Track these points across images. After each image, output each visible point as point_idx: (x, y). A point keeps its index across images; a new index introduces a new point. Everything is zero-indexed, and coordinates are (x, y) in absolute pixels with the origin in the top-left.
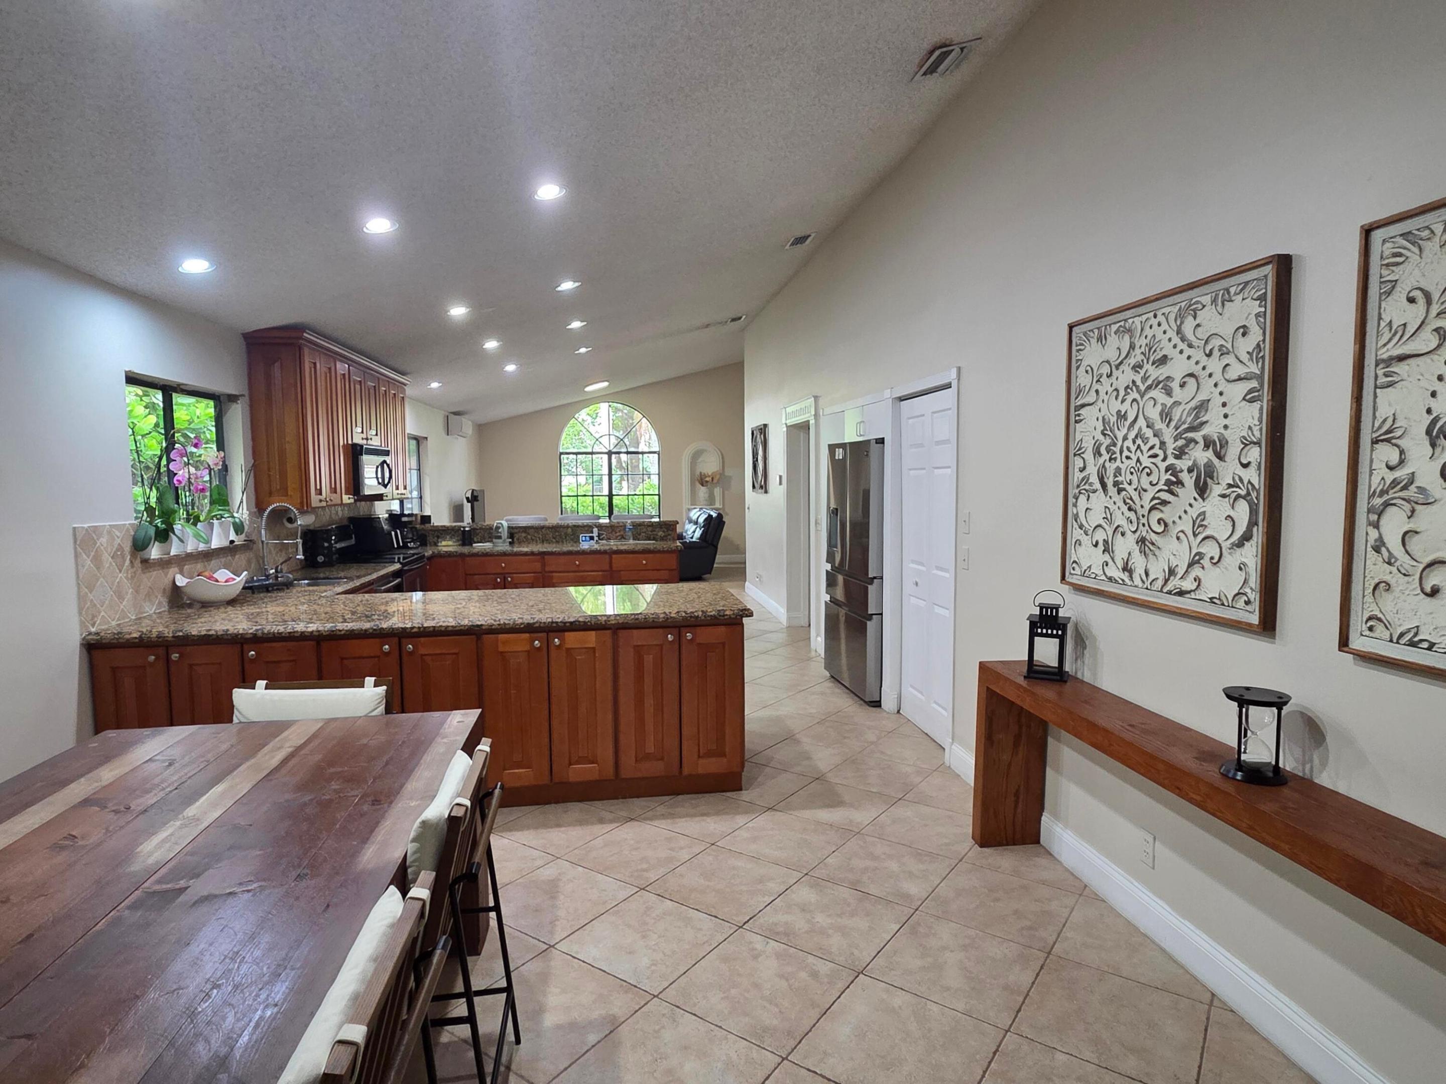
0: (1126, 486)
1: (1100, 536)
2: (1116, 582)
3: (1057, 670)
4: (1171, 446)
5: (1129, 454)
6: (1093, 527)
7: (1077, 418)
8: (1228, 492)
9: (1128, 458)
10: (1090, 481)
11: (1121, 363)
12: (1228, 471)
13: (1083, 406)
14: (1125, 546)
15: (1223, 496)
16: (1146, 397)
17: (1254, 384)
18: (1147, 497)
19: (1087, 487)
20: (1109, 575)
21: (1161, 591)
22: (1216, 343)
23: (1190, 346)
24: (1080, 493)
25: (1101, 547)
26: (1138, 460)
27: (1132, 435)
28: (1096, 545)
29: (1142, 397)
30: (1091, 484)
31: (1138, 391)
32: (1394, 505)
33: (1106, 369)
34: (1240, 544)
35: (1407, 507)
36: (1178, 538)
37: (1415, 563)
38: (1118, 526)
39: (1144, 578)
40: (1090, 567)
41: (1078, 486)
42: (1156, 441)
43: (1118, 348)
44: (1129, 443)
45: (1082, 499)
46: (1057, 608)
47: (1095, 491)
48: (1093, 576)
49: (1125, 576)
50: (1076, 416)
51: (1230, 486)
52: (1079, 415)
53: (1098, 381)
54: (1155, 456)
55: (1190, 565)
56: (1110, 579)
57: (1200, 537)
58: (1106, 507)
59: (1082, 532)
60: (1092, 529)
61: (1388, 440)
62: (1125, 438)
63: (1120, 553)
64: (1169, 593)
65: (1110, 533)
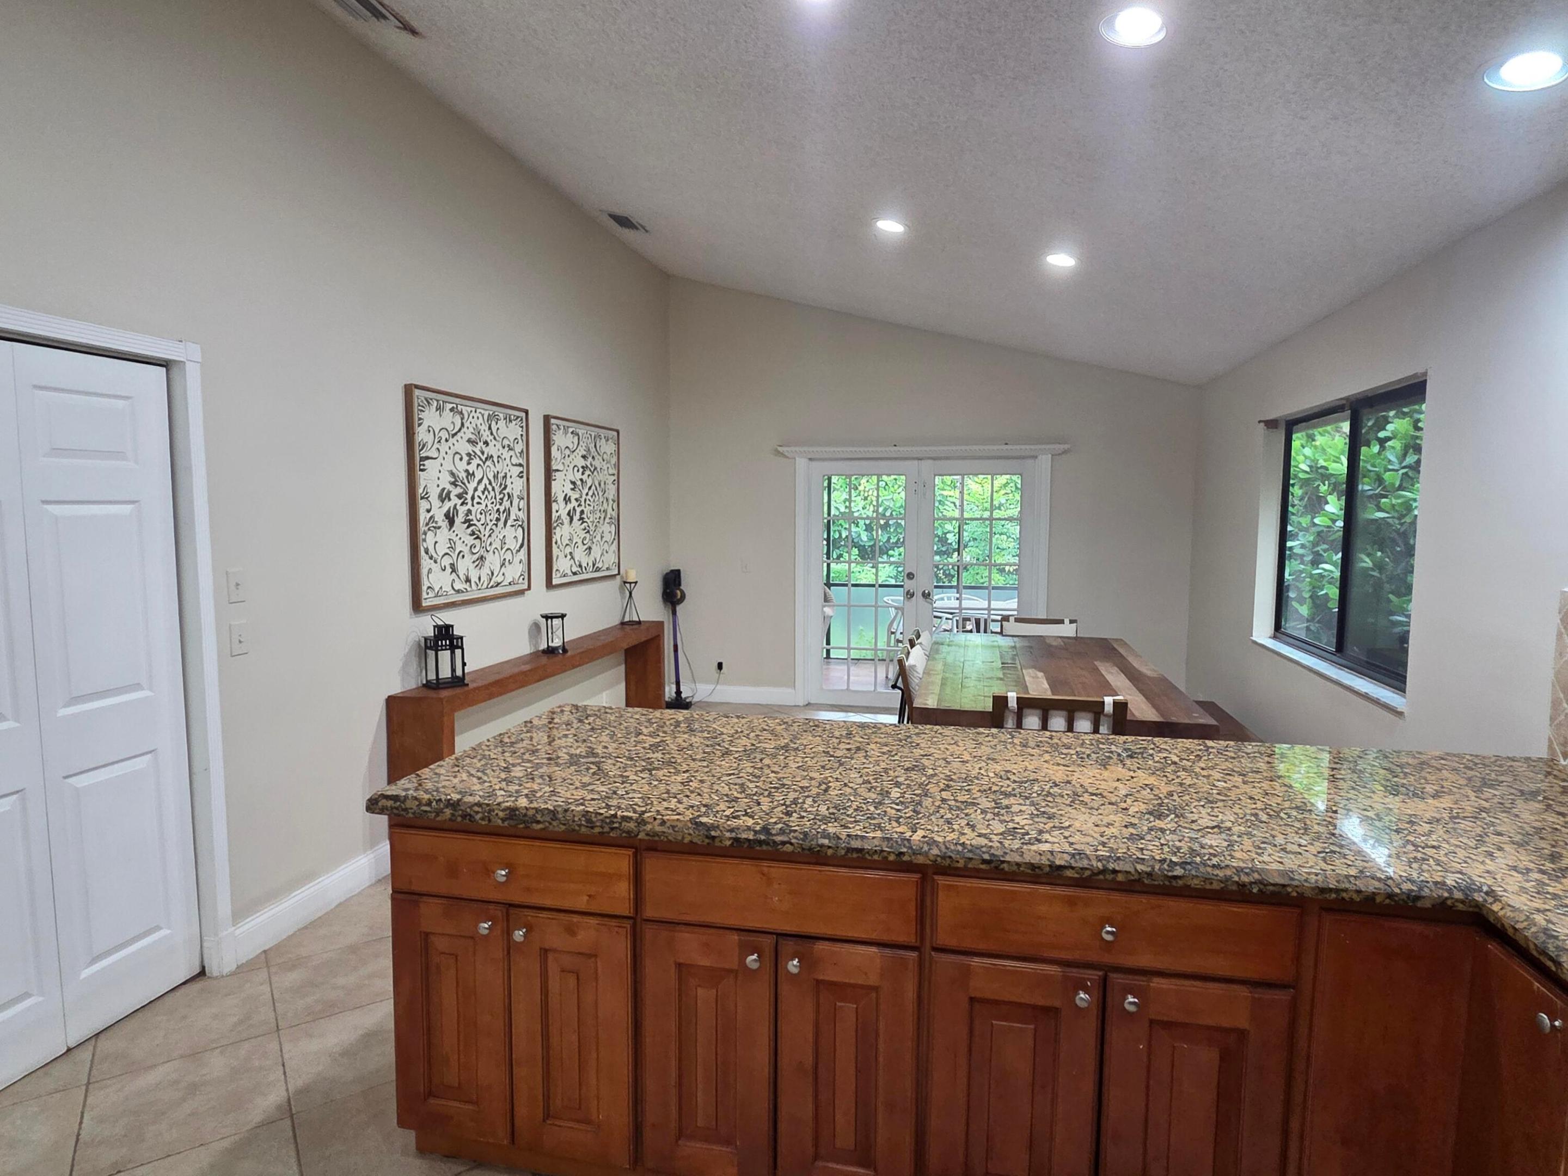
0: (475, 522)
1: (446, 561)
2: (463, 592)
4: (498, 497)
5: (479, 501)
6: (441, 556)
7: (422, 467)
8: (515, 523)
9: (479, 503)
10: (436, 520)
11: (456, 434)
13: (427, 458)
14: (466, 565)
15: (512, 526)
16: (487, 465)
17: (521, 469)
18: (488, 528)
19: (434, 525)
20: (456, 588)
21: (487, 588)
22: (506, 441)
23: (495, 439)
24: (429, 529)
25: (449, 570)
26: (486, 506)
27: (481, 488)
28: (445, 569)
29: (484, 464)
30: (436, 522)
31: (480, 459)
32: (558, 526)
33: (444, 435)
34: (518, 551)
36: (494, 553)
37: (563, 547)
38: (460, 552)
39: (478, 582)
40: (441, 588)
41: (427, 524)
42: (492, 493)
43: (453, 422)
44: (479, 493)
45: (430, 534)
47: (439, 528)
48: (445, 593)
49: (467, 586)
50: (420, 465)
51: (514, 520)
52: (424, 465)
53: (439, 442)
55: (500, 567)
56: (458, 591)
57: (504, 550)
58: (450, 539)
59: (432, 561)
60: (440, 558)
61: (556, 501)
62: (476, 489)
63: (462, 572)
64: (492, 587)
65: (455, 559)
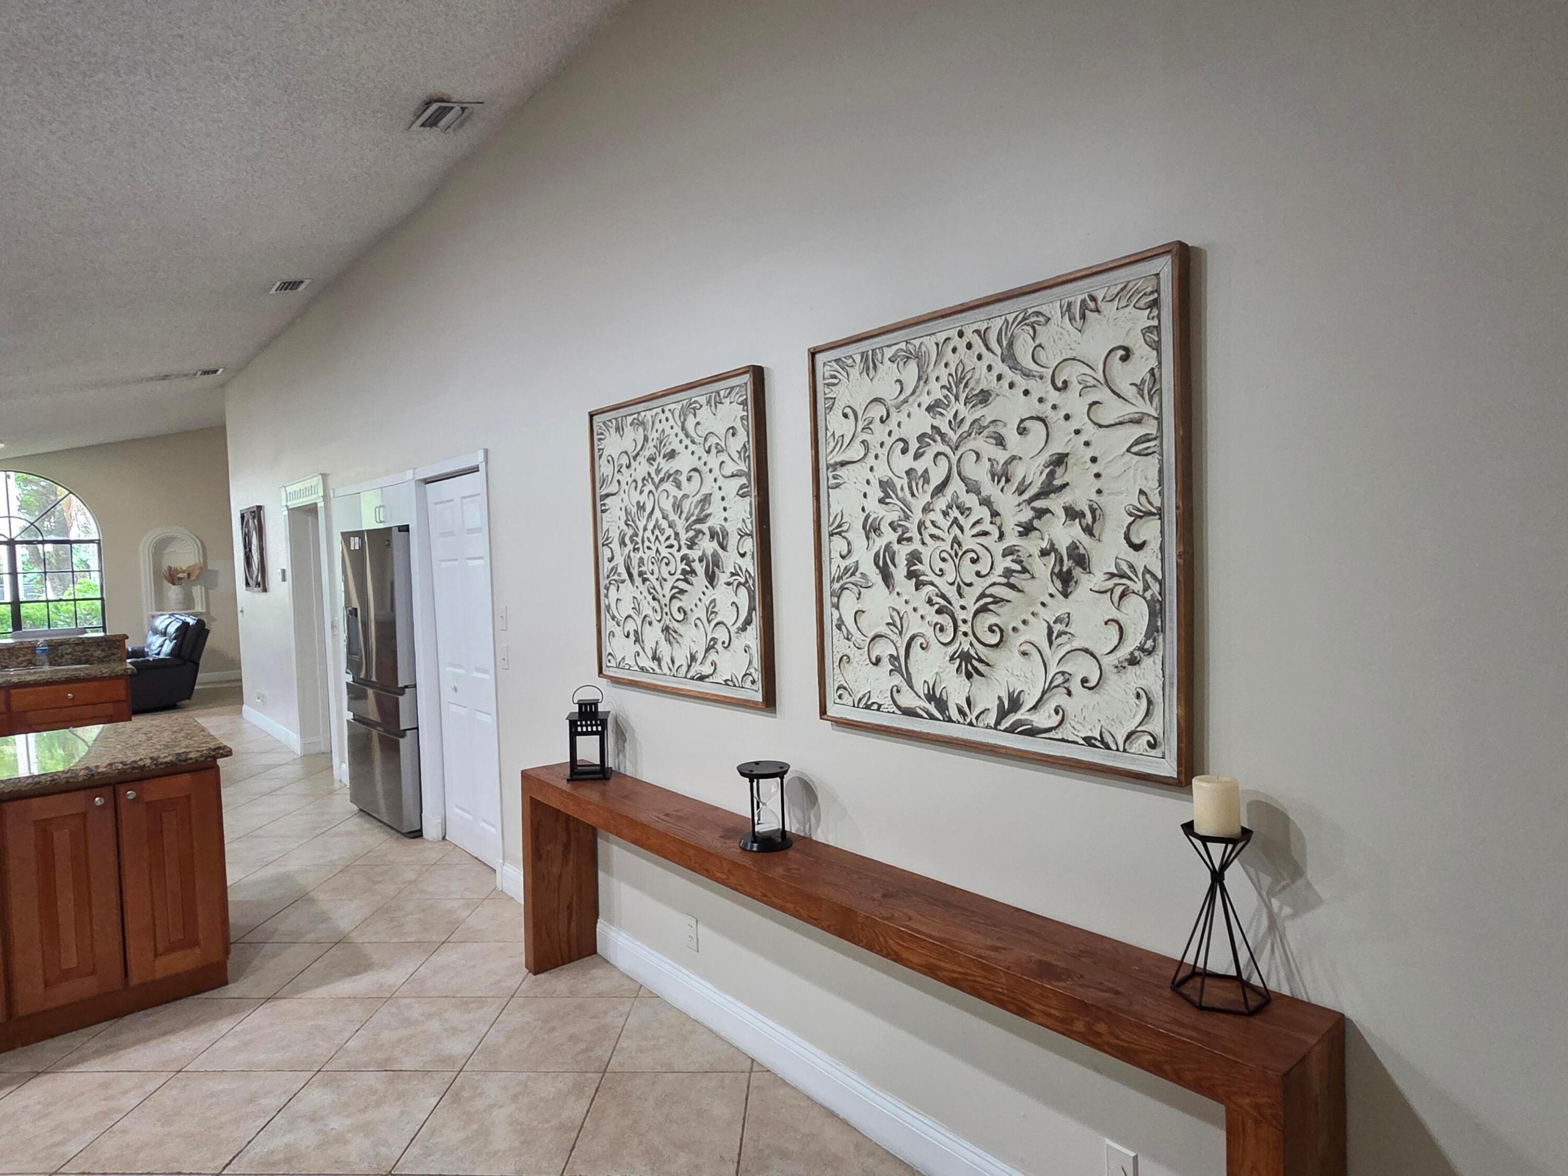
0: (648, 576)
1: (630, 626)
2: (647, 671)
3: (598, 768)
4: (684, 537)
5: (648, 544)
6: (624, 617)
7: (603, 508)
8: (731, 580)
9: (649, 548)
10: (618, 571)
11: (638, 454)
12: (730, 560)
13: (607, 495)
14: (652, 635)
15: (728, 584)
16: (660, 489)
17: (744, 480)
18: (668, 586)
19: (616, 577)
20: (641, 665)
21: (686, 677)
22: (713, 440)
23: (693, 442)
24: (610, 584)
25: (632, 637)
26: (657, 551)
27: (650, 526)
28: (628, 636)
29: (657, 488)
30: (619, 575)
31: (654, 483)
32: (847, 588)
33: (625, 460)
34: (743, 629)
35: (856, 590)
36: (696, 625)
37: (864, 638)
38: (646, 616)
39: (671, 666)
40: (623, 658)
41: (608, 577)
42: (669, 532)
43: (634, 440)
44: (648, 534)
45: (613, 589)
46: (595, 703)
47: (623, 582)
48: (627, 667)
49: (654, 665)
50: (601, 505)
51: (733, 574)
52: (604, 505)
53: (619, 471)
54: (671, 546)
55: (707, 651)
56: (642, 669)
57: (713, 623)
58: (634, 597)
59: (615, 623)
60: (623, 620)
61: (839, 533)
62: (645, 529)
63: (649, 644)
64: (692, 678)
65: (639, 623)
